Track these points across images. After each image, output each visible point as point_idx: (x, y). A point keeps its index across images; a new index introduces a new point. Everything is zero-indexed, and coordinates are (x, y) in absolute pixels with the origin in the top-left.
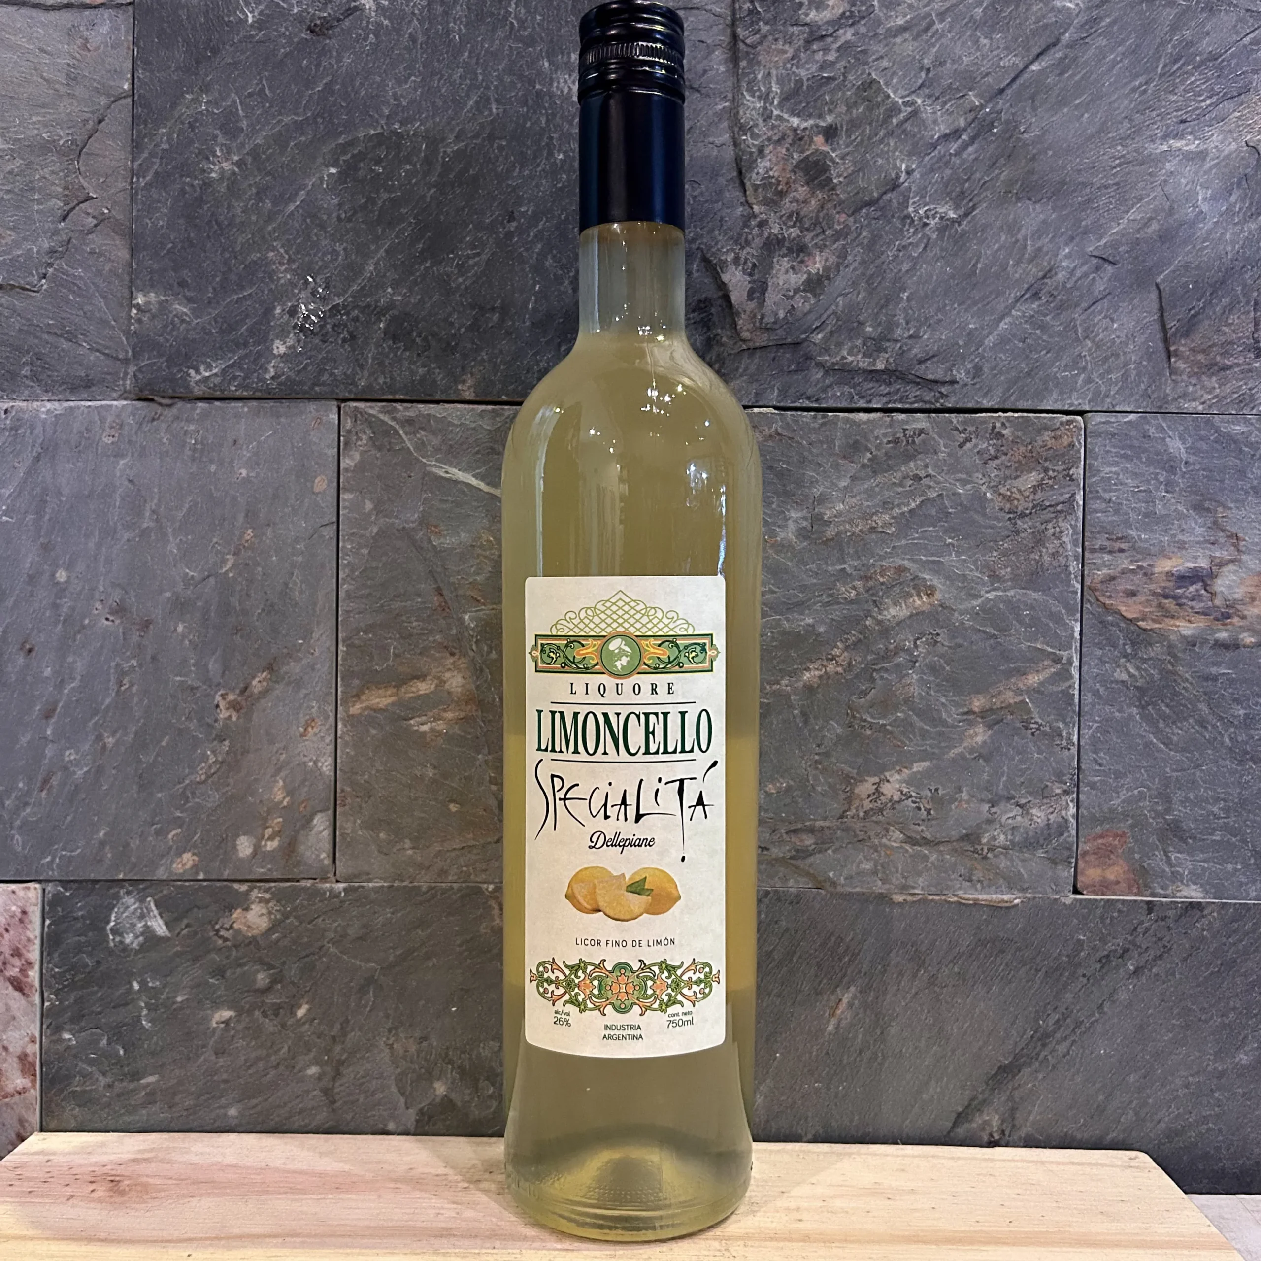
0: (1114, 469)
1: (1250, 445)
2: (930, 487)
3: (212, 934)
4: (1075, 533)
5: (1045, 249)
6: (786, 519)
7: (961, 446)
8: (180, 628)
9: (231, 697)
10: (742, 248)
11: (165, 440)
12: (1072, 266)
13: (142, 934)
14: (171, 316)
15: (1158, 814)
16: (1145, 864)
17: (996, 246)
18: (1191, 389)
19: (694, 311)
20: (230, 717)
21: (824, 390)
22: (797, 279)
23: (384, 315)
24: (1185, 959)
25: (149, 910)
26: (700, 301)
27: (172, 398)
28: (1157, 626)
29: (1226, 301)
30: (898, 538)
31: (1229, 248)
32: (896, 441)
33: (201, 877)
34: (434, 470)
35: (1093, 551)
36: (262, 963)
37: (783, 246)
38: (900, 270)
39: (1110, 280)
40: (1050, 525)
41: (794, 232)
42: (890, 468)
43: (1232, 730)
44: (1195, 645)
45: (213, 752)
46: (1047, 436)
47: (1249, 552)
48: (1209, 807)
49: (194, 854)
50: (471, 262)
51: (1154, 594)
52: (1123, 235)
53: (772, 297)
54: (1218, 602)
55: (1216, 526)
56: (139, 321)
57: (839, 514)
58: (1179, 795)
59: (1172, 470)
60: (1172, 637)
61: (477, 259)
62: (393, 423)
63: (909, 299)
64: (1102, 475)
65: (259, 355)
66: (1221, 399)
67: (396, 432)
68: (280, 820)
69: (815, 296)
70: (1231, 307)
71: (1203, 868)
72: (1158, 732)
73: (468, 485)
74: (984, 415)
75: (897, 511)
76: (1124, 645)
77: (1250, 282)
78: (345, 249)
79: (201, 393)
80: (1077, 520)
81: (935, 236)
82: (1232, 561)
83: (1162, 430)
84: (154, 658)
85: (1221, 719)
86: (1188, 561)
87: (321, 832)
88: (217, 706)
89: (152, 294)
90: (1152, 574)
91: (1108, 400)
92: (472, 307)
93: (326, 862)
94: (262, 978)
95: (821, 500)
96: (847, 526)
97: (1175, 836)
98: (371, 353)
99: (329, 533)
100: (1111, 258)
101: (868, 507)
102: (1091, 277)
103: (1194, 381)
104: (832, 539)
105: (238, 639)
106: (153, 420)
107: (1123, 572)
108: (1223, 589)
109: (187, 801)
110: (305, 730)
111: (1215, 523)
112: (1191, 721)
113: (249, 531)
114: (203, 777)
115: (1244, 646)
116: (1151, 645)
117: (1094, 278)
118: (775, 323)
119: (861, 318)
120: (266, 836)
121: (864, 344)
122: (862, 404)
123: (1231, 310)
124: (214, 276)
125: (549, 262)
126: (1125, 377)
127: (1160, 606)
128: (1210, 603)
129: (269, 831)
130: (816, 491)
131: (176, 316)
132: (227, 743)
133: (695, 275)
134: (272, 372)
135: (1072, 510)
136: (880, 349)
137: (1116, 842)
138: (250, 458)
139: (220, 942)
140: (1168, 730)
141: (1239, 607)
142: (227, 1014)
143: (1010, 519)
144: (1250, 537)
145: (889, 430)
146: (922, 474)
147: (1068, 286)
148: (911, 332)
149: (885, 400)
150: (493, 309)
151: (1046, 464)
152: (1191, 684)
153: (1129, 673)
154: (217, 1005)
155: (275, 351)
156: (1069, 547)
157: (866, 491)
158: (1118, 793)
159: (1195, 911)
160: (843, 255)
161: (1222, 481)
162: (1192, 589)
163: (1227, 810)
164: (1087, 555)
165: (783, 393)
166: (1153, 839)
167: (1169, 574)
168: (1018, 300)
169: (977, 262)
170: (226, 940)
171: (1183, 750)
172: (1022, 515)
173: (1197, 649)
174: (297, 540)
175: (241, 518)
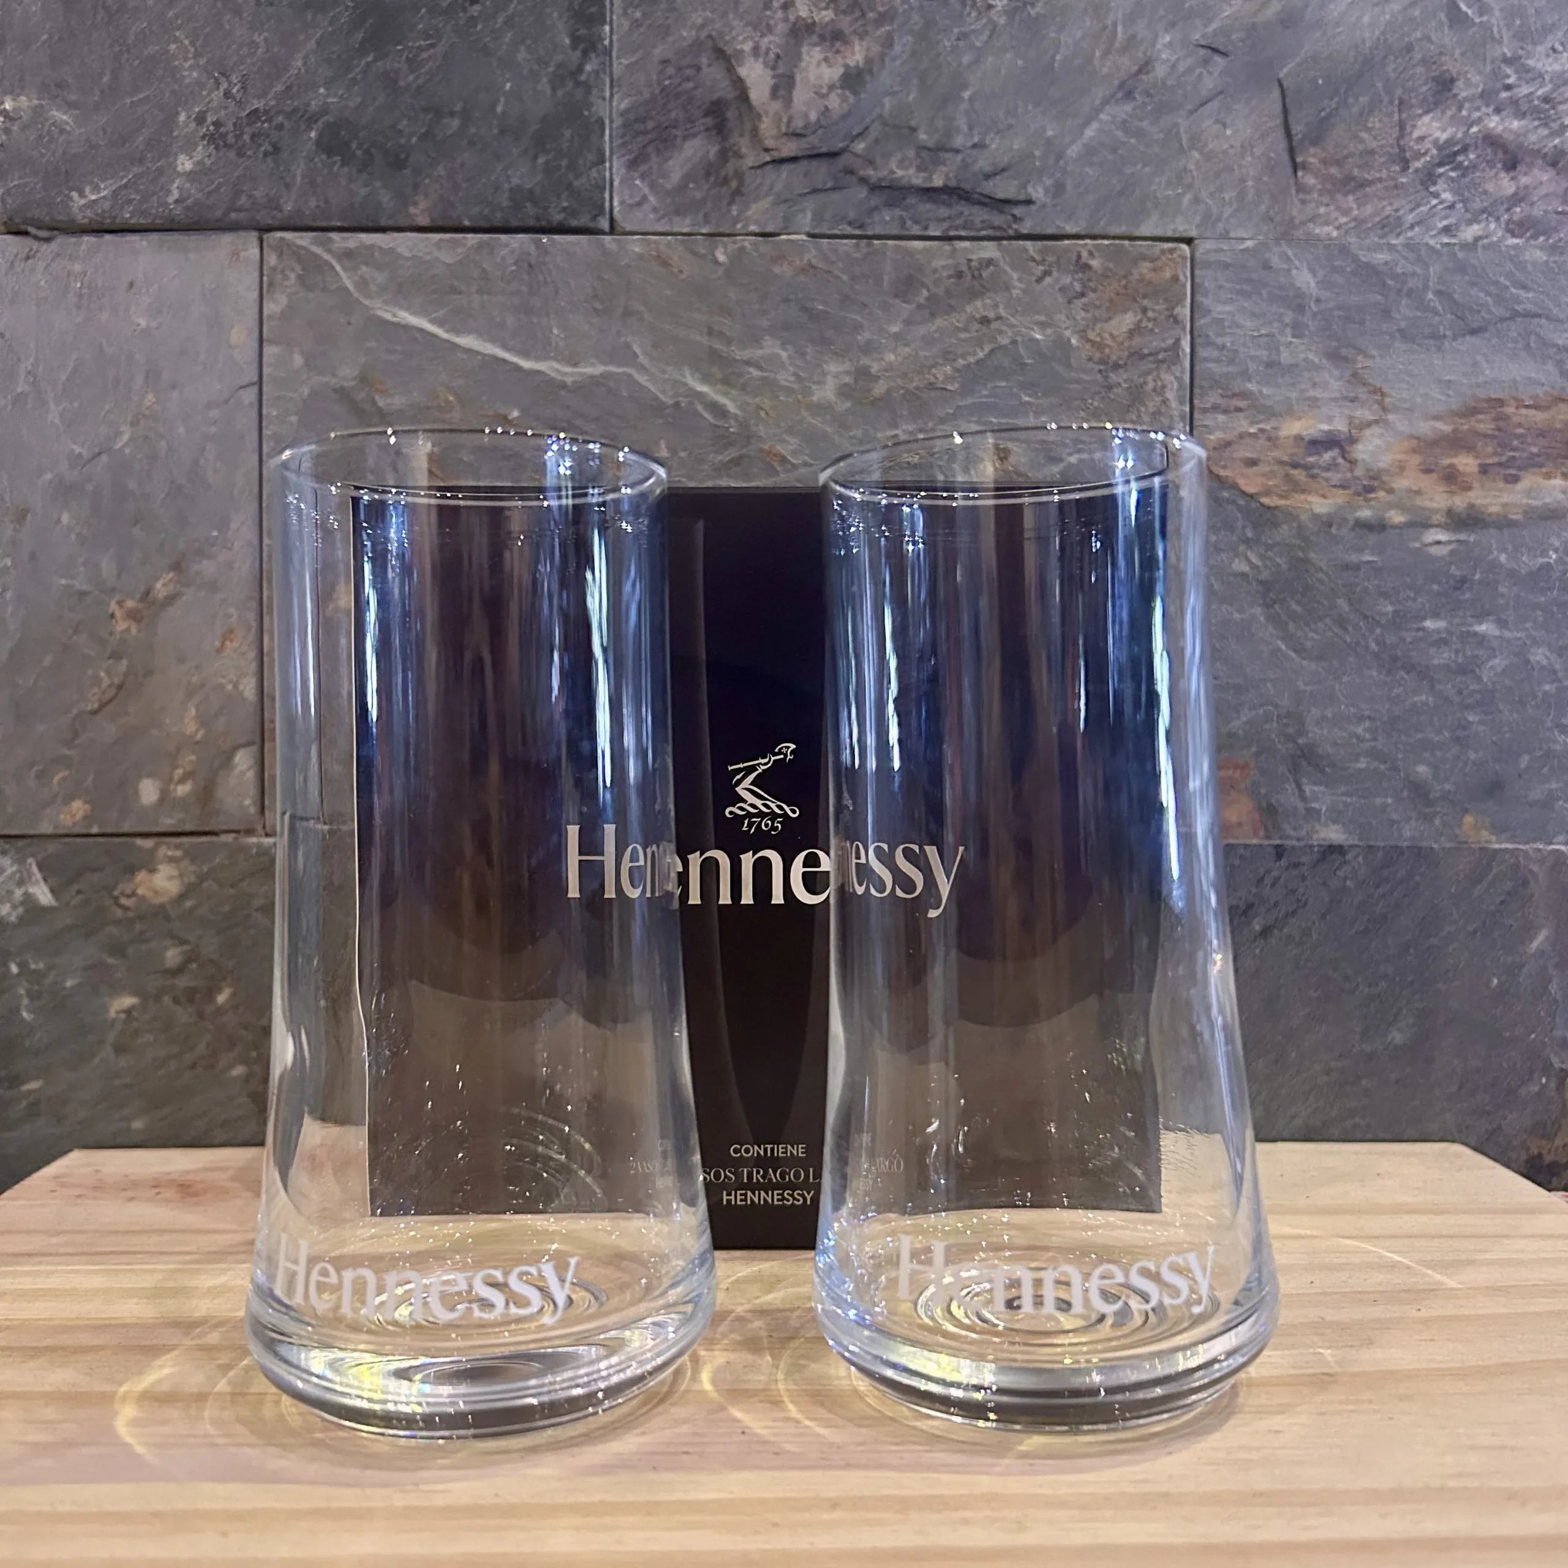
0: (1228, 308)
1: (1395, 276)
2: (1000, 332)
3: (109, 902)
4: (1181, 387)
5: (1139, 37)
6: (824, 374)
7: (1039, 280)
8: (65, 518)
9: (130, 604)
10: (763, 35)
11: (42, 283)
12: (1174, 58)
13: (23, 903)
14: (47, 124)
15: (1290, 738)
16: (1273, 801)
17: (1079, 34)
18: (1322, 210)
19: (706, 115)
20: (128, 630)
21: (871, 211)
22: (832, 73)
23: (316, 121)
24: (1323, 916)
25: (30, 874)
26: (713, 103)
27: (52, 229)
28: (1282, 502)
29: (1364, 100)
30: (963, 395)
31: (1367, 34)
32: (959, 275)
33: (95, 830)
34: (380, 313)
35: (1205, 411)
36: (172, 936)
37: (813, 32)
38: (960, 65)
39: (1220, 75)
40: (1150, 378)
41: (827, 15)
42: (952, 309)
43: (1378, 631)
44: (1330, 525)
45: (108, 672)
46: (1145, 267)
47: (1396, 409)
48: (1352, 728)
49: (86, 802)
50: (425, 55)
51: (1281, 463)
52: (1237, 19)
53: (801, 96)
54: (1359, 472)
55: (1356, 378)
56: (7, 131)
57: (889, 367)
58: (1315, 713)
59: (1300, 309)
60: (1304, 517)
61: (432, 51)
62: (327, 257)
63: (971, 99)
64: (1214, 315)
65: (160, 171)
66: (1359, 222)
67: (332, 268)
68: (193, 758)
69: (855, 93)
70: (1371, 108)
71: (1345, 804)
72: (1287, 638)
73: (422, 331)
74: (1066, 242)
75: (961, 361)
76: (1244, 527)
77: (1393, 75)
78: (266, 40)
79: (86, 221)
80: (1183, 371)
81: (1002, 20)
82: (1376, 422)
83: (1288, 258)
84: (33, 556)
85: (1366, 617)
86: (1321, 422)
87: (243, 773)
88: (112, 616)
89: (23, 98)
90: (1277, 438)
91: (1220, 225)
92: (427, 110)
93: (253, 810)
94: (172, 956)
95: (868, 349)
96: (900, 382)
97: (1309, 764)
98: (299, 170)
99: (250, 395)
100: (1221, 48)
101: (926, 357)
102: (1197, 72)
103: (1326, 199)
104: (881, 399)
105: (136, 531)
106: (28, 258)
107: (1241, 436)
108: (1364, 456)
109: (76, 735)
110: (223, 644)
111: (1355, 375)
112: (1328, 620)
113: (150, 396)
114: (96, 705)
115: (1395, 527)
116: (1275, 525)
117: (1201, 74)
118: (805, 127)
119: (913, 123)
120: (176, 777)
121: (918, 155)
122: (916, 230)
123: (1370, 112)
124: (101, 75)
125: (522, 55)
126: (1241, 195)
127: (1287, 477)
128: (1349, 475)
129: (179, 772)
130: (863, 337)
131: (53, 124)
132: (125, 662)
133: (705, 70)
134: (175, 194)
135: (1176, 359)
136: (937, 163)
137: (1238, 774)
138: (150, 304)
139: (119, 913)
140: (1300, 633)
141: (1384, 478)
142: (128, 1001)
143: (1100, 371)
144: (1396, 393)
145: (950, 261)
146: (991, 315)
147: (1169, 83)
148: (976, 139)
149: (945, 225)
150: (452, 114)
151: (1145, 302)
152: (1327, 574)
153: (1250, 562)
154: (116, 989)
155: (180, 168)
156: (1174, 404)
157: (923, 337)
158: (1238, 712)
159: (1334, 857)
160: (888, 42)
161: (1362, 323)
162: (1328, 456)
163: (1373, 731)
164: (1196, 415)
165: (818, 216)
166: (1282, 769)
167: (1299, 438)
168: (1106, 102)
169: (1057, 52)
170: (126, 909)
171: (1319, 658)
172: (1116, 366)
173: (1334, 530)
174: (210, 406)
175: (139, 380)
